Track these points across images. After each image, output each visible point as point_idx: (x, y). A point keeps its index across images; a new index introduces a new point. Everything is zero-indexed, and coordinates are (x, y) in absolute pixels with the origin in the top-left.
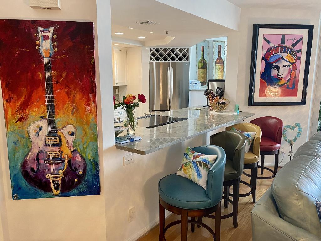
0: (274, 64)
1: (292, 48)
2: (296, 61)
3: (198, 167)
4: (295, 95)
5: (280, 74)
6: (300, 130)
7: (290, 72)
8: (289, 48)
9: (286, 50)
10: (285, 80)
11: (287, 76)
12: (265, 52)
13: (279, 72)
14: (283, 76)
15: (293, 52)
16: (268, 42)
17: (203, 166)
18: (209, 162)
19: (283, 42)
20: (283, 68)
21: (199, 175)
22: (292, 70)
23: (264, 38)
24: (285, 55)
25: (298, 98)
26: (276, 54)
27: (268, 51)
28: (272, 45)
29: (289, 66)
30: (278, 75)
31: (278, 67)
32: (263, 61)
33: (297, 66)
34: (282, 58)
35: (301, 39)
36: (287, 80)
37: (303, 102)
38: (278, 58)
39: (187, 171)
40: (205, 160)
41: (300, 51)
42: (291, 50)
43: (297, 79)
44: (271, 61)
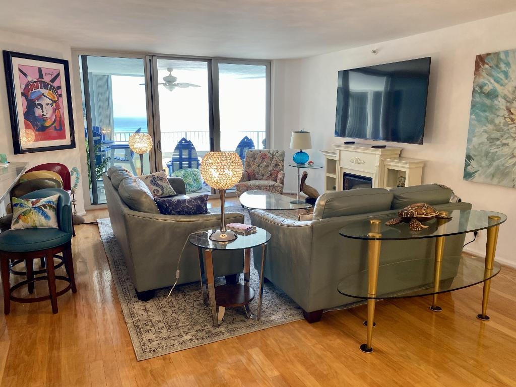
0: (37, 102)
1: (51, 84)
2: (58, 99)
3: (43, 210)
4: (63, 137)
5: (45, 113)
6: (78, 175)
7: (54, 110)
8: (48, 84)
9: (45, 85)
10: (51, 120)
11: (52, 116)
12: (23, 87)
13: (43, 111)
14: (48, 116)
15: (54, 88)
16: (25, 75)
17: (48, 208)
18: (53, 202)
19: (41, 76)
20: (47, 106)
21: (47, 217)
22: (56, 110)
23: (20, 70)
24: (45, 92)
25: (67, 141)
26: (35, 90)
27: (27, 86)
28: (30, 79)
29: (52, 105)
30: (43, 115)
31: (41, 106)
32: (24, 98)
33: (61, 105)
34: (43, 95)
35: (58, 75)
36: (53, 120)
37: (73, 145)
38: (38, 94)
39: (29, 219)
40: (49, 202)
41: (59, 88)
42: (51, 86)
43: (63, 119)
44: (33, 97)
